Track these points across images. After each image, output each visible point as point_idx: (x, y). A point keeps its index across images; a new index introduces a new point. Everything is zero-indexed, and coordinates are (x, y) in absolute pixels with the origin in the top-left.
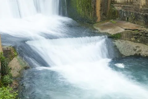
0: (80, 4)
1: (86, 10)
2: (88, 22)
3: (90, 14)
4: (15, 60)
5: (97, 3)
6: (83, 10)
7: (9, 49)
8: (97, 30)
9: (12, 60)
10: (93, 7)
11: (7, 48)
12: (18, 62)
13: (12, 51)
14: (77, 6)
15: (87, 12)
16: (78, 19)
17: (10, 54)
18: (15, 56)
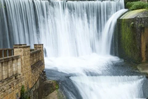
0: (128, 45)
1: (132, 51)
2: (133, 62)
3: (136, 54)
4: (55, 92)
5: (142, 45)
6: (130, 51)
7: (51, 83)
8: (138, 70)
9: (53, 93)
10: (138, 49)
11: (50, 82)
12: (57, 94)
13: (54, 85)
14: (126, 47)
15: (133, 53)
16: (126, 59)
17: (51, 87)
18: (56, 89)
